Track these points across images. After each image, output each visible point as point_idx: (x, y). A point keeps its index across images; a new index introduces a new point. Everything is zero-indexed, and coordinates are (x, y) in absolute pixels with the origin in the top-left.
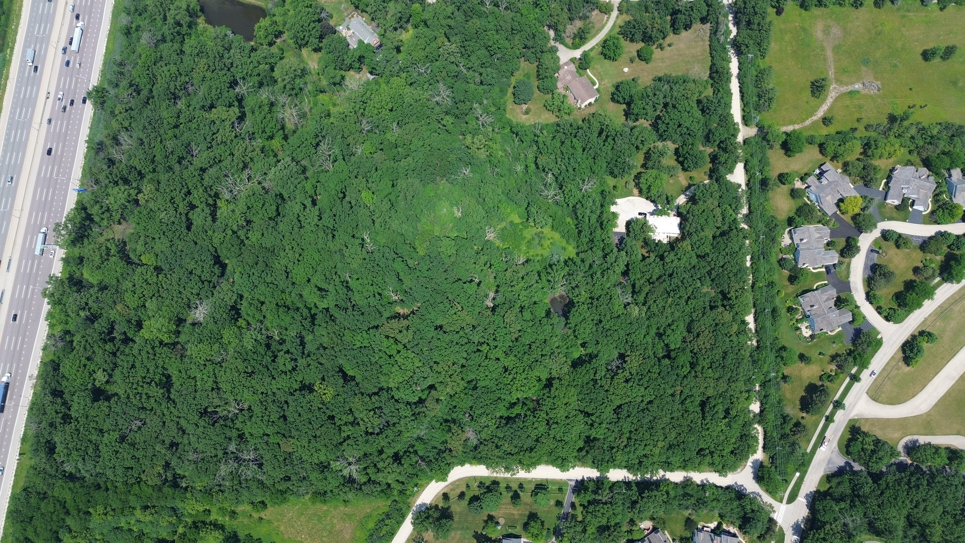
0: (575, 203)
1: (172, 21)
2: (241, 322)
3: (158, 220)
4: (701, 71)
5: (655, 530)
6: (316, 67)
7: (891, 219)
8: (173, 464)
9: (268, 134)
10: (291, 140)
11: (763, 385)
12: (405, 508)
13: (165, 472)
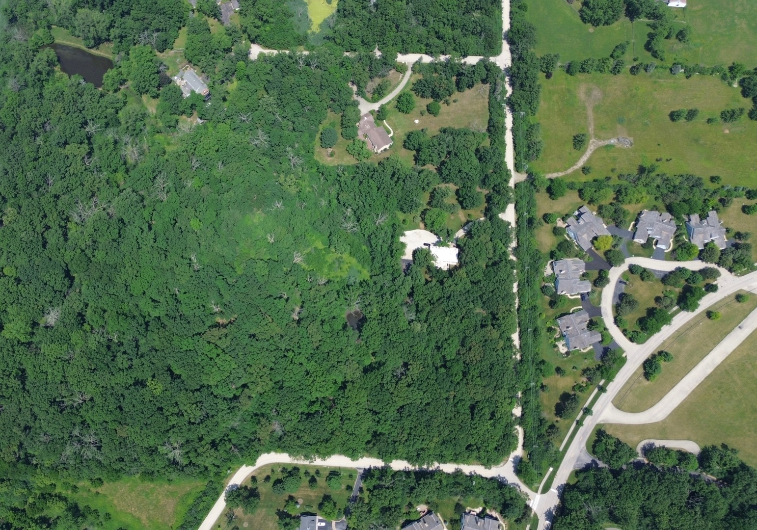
0: (369, 234)
1: (34, 70)
2: (86, 327)
3: (19, 239)
4: (480, 125)
5: (429, 512)
6: (154, 112)
7: (637, 255)
8: (25, 444)
9: (113, 169)
10: (131, 173)
11: (524, 393)
12: (219, 487)
13: (19, 451)
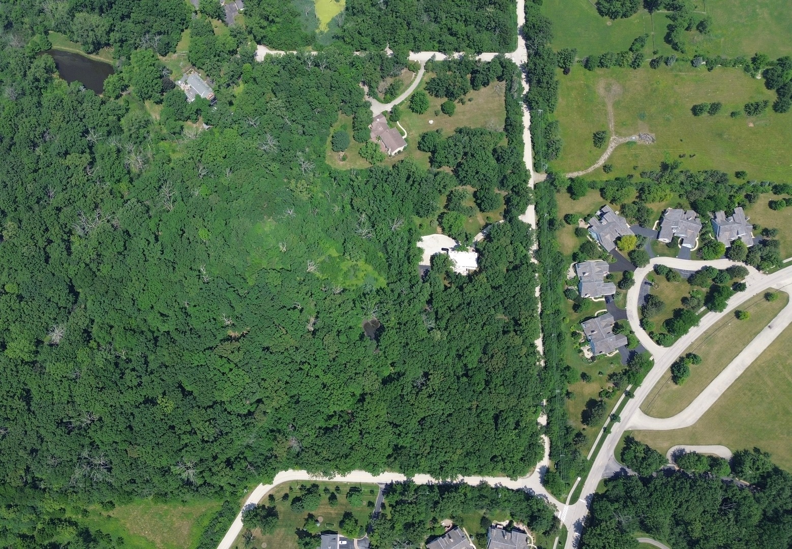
0: (385, 240)
1: (32, 78)
2: (93, 344)
3: (20, 254)
4: (497, 124)
5: (454, 527)
6: (158, 118)
7: (662, 255)
8: (32, 468)
9: (116, 178)
10: (136, 183)
11: (550, 401)
12: (236, 508)
13: (26, 475)
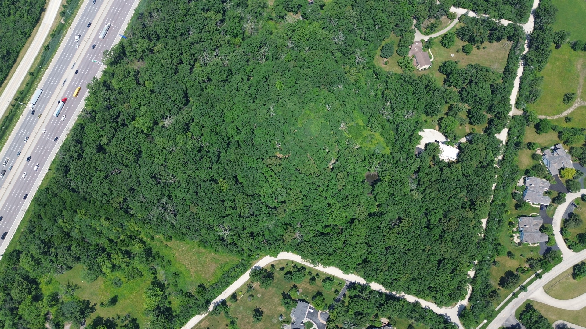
0: (399, 123)
2: (189, 134)
3: (160, 64)
4: (499, 68)
5: (389, 325)
6: (272, 5)
8: (129, 200)
9: (234, 34)
10: (246, 41)
11: (480, 262)
12: (248, 265)
13: (123, 203)
